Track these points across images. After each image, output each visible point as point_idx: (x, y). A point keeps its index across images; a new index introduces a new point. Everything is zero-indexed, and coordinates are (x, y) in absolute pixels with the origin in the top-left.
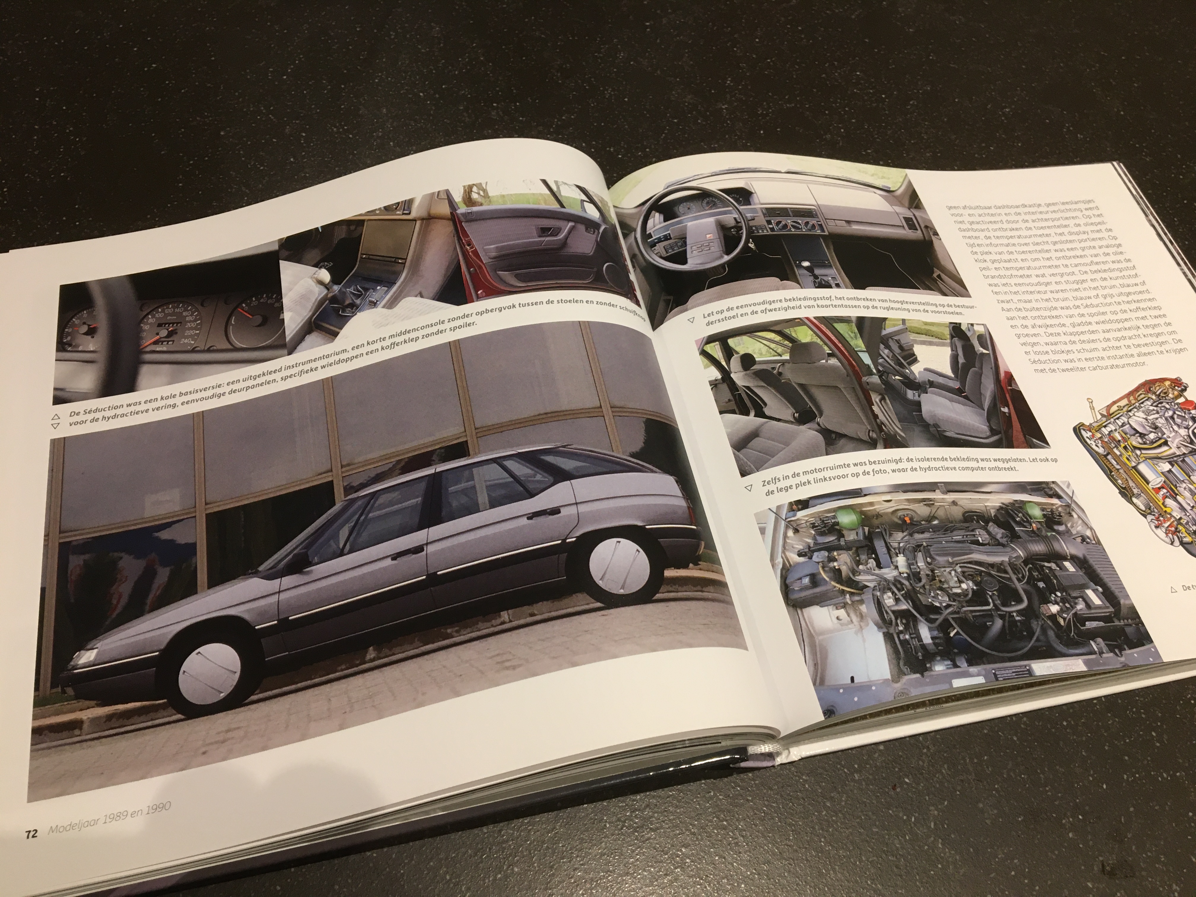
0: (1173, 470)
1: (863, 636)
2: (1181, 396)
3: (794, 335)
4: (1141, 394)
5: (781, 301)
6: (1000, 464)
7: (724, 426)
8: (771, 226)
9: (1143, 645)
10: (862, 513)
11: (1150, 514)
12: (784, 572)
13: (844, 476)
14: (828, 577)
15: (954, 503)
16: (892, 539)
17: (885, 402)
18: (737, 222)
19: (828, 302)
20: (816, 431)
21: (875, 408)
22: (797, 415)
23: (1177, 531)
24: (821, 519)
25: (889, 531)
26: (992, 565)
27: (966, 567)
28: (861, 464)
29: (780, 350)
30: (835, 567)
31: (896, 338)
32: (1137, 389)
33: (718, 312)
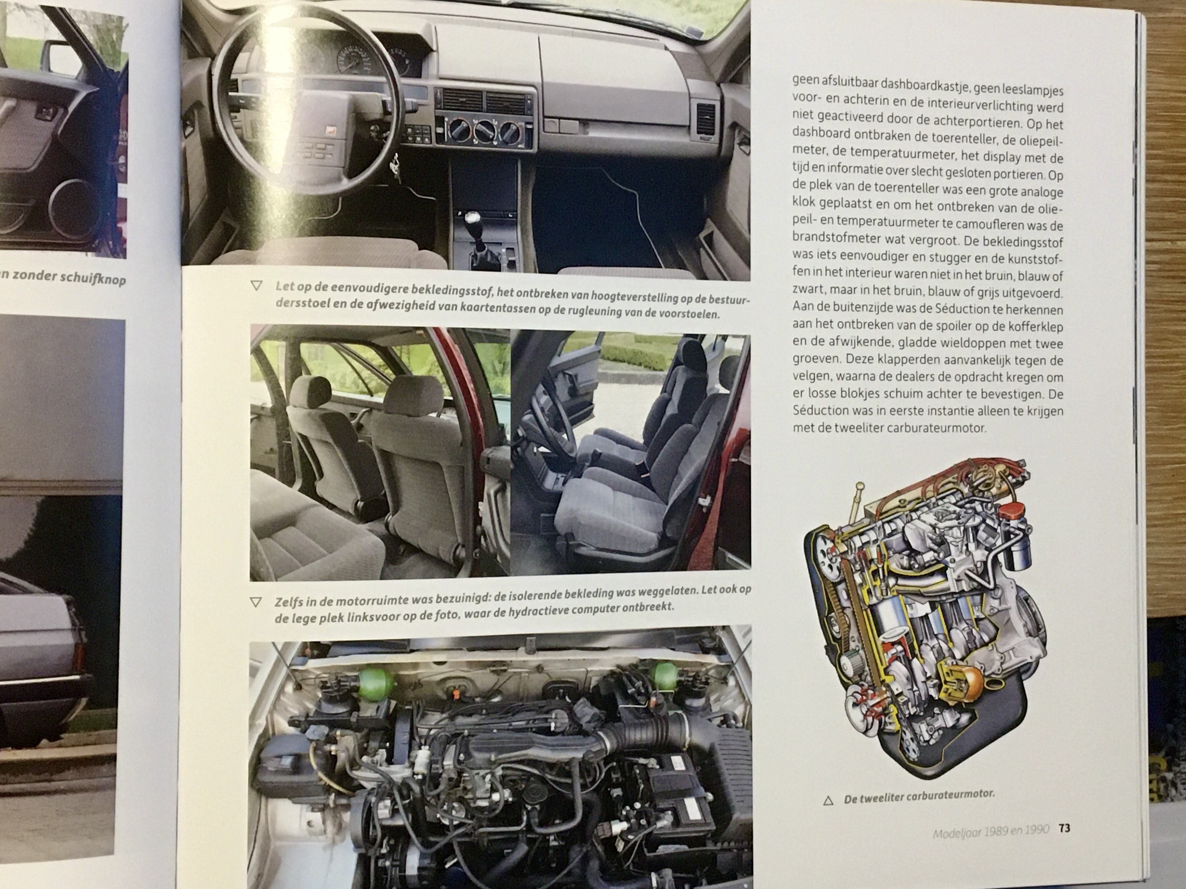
0: (930, 616)
1: (332, 854)
2: (1010, 492)
3: (405, 359)
4: (949, 482)
5: (405, 290)
6: (648, 600)
7: (252, 489)
8: (440, 130)
9: (735, 878)
10: (398, 678)
11: (857, 683)
12: (262, 740)
13: (393, 617)
14: (317, 765)
15: (539, 669)
16: (423, 722)
17: (504, 496)
18: (386, 113)
19: (481, 300)
20: (379, 536)
21: (483, 507)
22: (360, 504)
23: (885, 712)
24: (337, 678)
25: (424, 709)
26: (551, 766)
27: (511, 769)
28: (424, 600)
29: (374, 382)
30: (330, 752)
31: (570, 372)
32: (944, 475)
33: (301, 287)
